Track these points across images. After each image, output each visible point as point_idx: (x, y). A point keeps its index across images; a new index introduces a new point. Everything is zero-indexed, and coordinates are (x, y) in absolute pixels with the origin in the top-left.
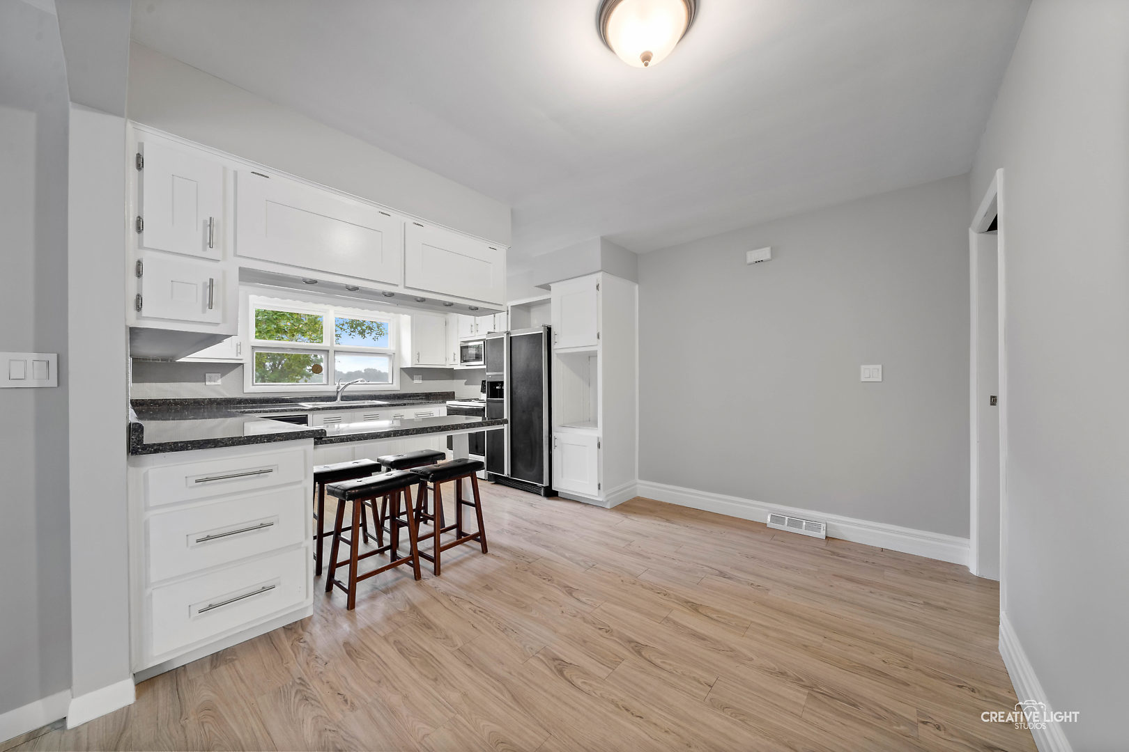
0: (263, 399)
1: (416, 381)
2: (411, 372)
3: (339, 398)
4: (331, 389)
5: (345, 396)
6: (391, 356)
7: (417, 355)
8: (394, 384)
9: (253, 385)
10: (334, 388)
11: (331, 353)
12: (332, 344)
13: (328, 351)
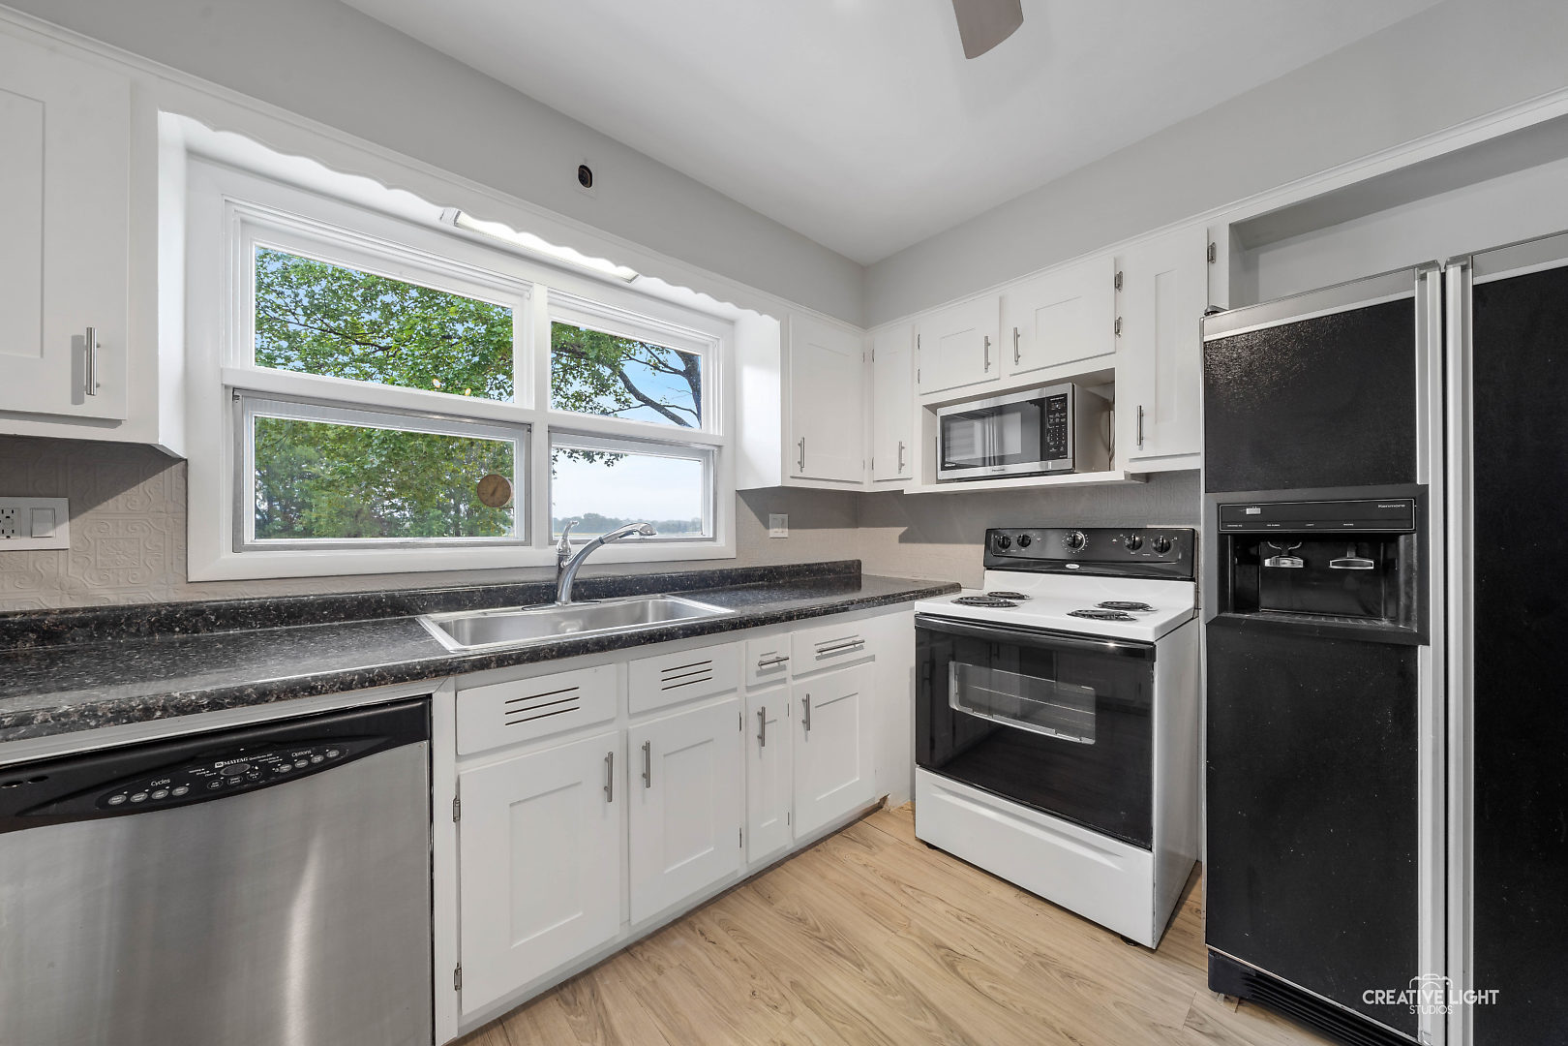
0: (277, 607)
1: (774, 532)
2: (764, 503)
3: (565, 593)
4: (540, 556)
5: (585, 583)
6: (710, 454)
7: (797, 447)
8: (721, 542)
9: (238, 546)
10: (546, 556)
11: (540, 435)
12: (540, 401)
13: (529, 427)
